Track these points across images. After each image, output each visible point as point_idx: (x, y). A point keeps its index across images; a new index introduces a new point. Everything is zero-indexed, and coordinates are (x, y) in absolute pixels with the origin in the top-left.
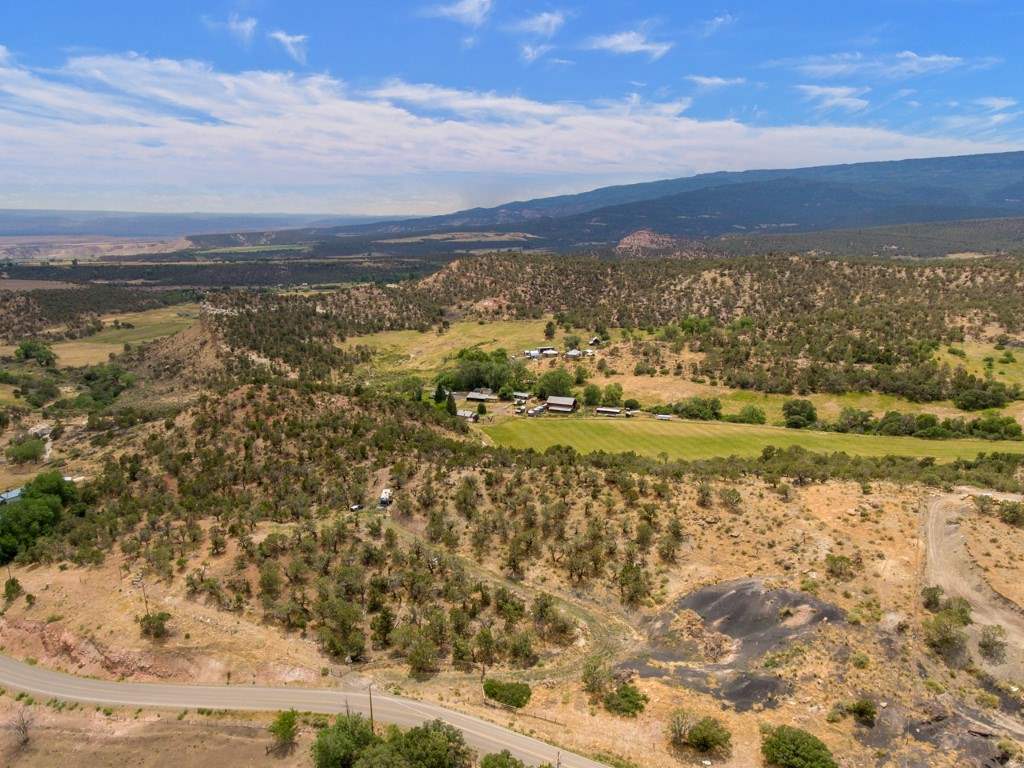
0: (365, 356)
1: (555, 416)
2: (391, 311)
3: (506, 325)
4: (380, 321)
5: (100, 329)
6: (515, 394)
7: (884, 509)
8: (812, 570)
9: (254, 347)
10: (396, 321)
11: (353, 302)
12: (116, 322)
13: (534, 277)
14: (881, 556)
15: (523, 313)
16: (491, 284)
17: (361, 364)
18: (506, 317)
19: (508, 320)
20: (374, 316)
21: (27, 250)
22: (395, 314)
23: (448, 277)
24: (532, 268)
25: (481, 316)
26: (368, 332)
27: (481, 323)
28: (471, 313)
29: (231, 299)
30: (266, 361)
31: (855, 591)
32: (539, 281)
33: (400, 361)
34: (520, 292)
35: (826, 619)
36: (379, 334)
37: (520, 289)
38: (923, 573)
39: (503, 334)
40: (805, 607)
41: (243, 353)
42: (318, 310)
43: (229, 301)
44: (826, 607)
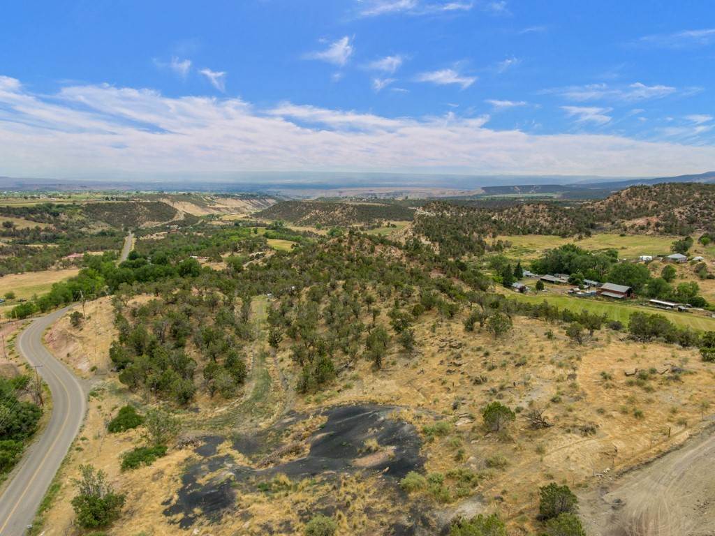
1: (600, 300)
2: (546, 221)
3: (647, 238)
4: (533, 227)
6: (586, 281)
7: (683, 378)
8: (472, 418)
9: (427, 235)
10: (545, 228)
11: (520, 213)
12: (389, 223)
13: (697, 201)
14: (589, 431)
15: (669, 231)
16: (653, 207)
17: (493, 252)
18: (650, 232)
19: (652, 234)
20: (530, 223)
22: (547, 224)
23: (615, 201)
24: (701, 194)
25: (625, 230)
26: (518, 234)
27: (622, 235)
28: (619, 227)
29: (437, 206)
30: (428, 243)
31: (478, 456)
32: (701, 205)
33: (524, 254)
34: (676, 213)
35: (387, 469)
36: (526, 236)
37: (676, 211)
38: (620, 474)
39: (636, 244)
40: (390, 450)
41: (419, 237)
42: (493, 218)
43: (435, 208)
44: (412, 458)
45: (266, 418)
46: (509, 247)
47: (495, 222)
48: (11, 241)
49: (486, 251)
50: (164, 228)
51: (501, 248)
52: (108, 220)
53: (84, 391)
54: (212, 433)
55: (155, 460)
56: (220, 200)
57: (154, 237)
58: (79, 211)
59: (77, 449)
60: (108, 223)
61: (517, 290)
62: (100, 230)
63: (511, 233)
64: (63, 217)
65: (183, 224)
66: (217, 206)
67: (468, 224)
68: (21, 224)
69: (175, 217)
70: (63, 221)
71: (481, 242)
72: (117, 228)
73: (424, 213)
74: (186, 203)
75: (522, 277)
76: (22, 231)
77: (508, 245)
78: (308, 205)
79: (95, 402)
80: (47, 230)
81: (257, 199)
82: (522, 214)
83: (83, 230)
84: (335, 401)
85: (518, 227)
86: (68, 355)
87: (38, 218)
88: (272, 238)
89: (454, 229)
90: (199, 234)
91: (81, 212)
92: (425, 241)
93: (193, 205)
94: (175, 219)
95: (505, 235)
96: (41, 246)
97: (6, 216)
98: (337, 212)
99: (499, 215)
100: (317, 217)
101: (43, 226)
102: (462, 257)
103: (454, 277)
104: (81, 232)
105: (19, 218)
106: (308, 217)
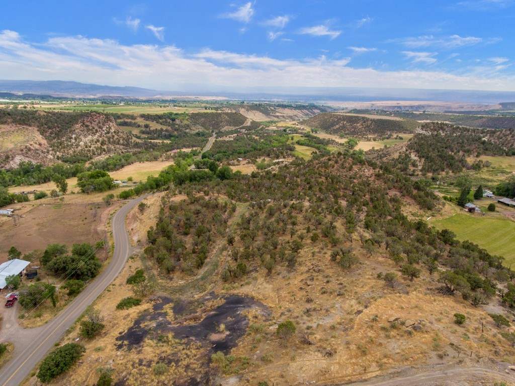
0: (477, 167)
5: (388, 138)
7: (414, 334)
11: (510, 136)
12: (397, 136)
14: (327, 354)
17: (471, 170)
21: (418, 107)
26: (501, 155)
29: (434, 127)
30: (416, 158)
31: (262, 351)
33: (499, 174)
35: (215, 345)
36: (509, 158)
40: (226, 334)
41: (410, 153)
42: (483, 139)
43: (432, 128)
44: (231, 342)
45: (200, 293)
46: (487, 167)
47: (484, 142)
48: (146, 137)
49: (464, 169)
50: (236, 132)
51: (479, 167)
52: (203, 125)
53: (128, 255)
54: (169, 296)
55: (131, 307)
56: (280, 110)
57: (227, 139)
58: (187, 117)
59: (108, 290)
60: (203, 126)
61: (467, 210)
62: (197, 131)
63: (495, 154)
64: (177, 122)
65: (248, 128)
66: (278, 114)
67: (458, 143)
68: (154, 126)
69: (245, 124)
70: (177, 125)
71: (462, 161)
72: (207, 130)
73: (421, 132)
74: (256, 111)
75: (482, 197)
76: (153, 131)
77: (487, 165)
78: (339, 117)
79: (130, 263)
80: (166, 131)
81: (307, 109)
82: (512, 137)
83: (187, 131)
84: (236, 292)
85: (504, 148)
86: (132, 229)
87: (163, 122)
88: (302, 144)
89: (443, 147)
90: (256, 138)
91: (188, 119)
92: (413, 156)
93: (261, 113)
94: (244, 125)
95: (488, 155)
96: (161, 141)
97: (146, 120)
98: (358, 125)
99: (490, 136)
100: (344, 127)
101: (164, 128)
102: (441, 173)
103: (408, 195)
104: (185, 133)
105: (153, 121)
106: (338, 126)
